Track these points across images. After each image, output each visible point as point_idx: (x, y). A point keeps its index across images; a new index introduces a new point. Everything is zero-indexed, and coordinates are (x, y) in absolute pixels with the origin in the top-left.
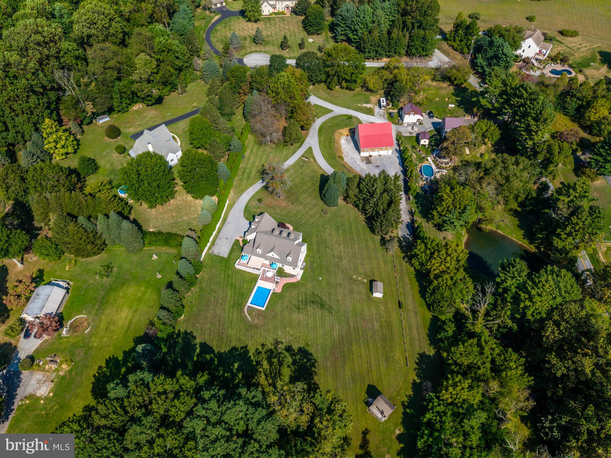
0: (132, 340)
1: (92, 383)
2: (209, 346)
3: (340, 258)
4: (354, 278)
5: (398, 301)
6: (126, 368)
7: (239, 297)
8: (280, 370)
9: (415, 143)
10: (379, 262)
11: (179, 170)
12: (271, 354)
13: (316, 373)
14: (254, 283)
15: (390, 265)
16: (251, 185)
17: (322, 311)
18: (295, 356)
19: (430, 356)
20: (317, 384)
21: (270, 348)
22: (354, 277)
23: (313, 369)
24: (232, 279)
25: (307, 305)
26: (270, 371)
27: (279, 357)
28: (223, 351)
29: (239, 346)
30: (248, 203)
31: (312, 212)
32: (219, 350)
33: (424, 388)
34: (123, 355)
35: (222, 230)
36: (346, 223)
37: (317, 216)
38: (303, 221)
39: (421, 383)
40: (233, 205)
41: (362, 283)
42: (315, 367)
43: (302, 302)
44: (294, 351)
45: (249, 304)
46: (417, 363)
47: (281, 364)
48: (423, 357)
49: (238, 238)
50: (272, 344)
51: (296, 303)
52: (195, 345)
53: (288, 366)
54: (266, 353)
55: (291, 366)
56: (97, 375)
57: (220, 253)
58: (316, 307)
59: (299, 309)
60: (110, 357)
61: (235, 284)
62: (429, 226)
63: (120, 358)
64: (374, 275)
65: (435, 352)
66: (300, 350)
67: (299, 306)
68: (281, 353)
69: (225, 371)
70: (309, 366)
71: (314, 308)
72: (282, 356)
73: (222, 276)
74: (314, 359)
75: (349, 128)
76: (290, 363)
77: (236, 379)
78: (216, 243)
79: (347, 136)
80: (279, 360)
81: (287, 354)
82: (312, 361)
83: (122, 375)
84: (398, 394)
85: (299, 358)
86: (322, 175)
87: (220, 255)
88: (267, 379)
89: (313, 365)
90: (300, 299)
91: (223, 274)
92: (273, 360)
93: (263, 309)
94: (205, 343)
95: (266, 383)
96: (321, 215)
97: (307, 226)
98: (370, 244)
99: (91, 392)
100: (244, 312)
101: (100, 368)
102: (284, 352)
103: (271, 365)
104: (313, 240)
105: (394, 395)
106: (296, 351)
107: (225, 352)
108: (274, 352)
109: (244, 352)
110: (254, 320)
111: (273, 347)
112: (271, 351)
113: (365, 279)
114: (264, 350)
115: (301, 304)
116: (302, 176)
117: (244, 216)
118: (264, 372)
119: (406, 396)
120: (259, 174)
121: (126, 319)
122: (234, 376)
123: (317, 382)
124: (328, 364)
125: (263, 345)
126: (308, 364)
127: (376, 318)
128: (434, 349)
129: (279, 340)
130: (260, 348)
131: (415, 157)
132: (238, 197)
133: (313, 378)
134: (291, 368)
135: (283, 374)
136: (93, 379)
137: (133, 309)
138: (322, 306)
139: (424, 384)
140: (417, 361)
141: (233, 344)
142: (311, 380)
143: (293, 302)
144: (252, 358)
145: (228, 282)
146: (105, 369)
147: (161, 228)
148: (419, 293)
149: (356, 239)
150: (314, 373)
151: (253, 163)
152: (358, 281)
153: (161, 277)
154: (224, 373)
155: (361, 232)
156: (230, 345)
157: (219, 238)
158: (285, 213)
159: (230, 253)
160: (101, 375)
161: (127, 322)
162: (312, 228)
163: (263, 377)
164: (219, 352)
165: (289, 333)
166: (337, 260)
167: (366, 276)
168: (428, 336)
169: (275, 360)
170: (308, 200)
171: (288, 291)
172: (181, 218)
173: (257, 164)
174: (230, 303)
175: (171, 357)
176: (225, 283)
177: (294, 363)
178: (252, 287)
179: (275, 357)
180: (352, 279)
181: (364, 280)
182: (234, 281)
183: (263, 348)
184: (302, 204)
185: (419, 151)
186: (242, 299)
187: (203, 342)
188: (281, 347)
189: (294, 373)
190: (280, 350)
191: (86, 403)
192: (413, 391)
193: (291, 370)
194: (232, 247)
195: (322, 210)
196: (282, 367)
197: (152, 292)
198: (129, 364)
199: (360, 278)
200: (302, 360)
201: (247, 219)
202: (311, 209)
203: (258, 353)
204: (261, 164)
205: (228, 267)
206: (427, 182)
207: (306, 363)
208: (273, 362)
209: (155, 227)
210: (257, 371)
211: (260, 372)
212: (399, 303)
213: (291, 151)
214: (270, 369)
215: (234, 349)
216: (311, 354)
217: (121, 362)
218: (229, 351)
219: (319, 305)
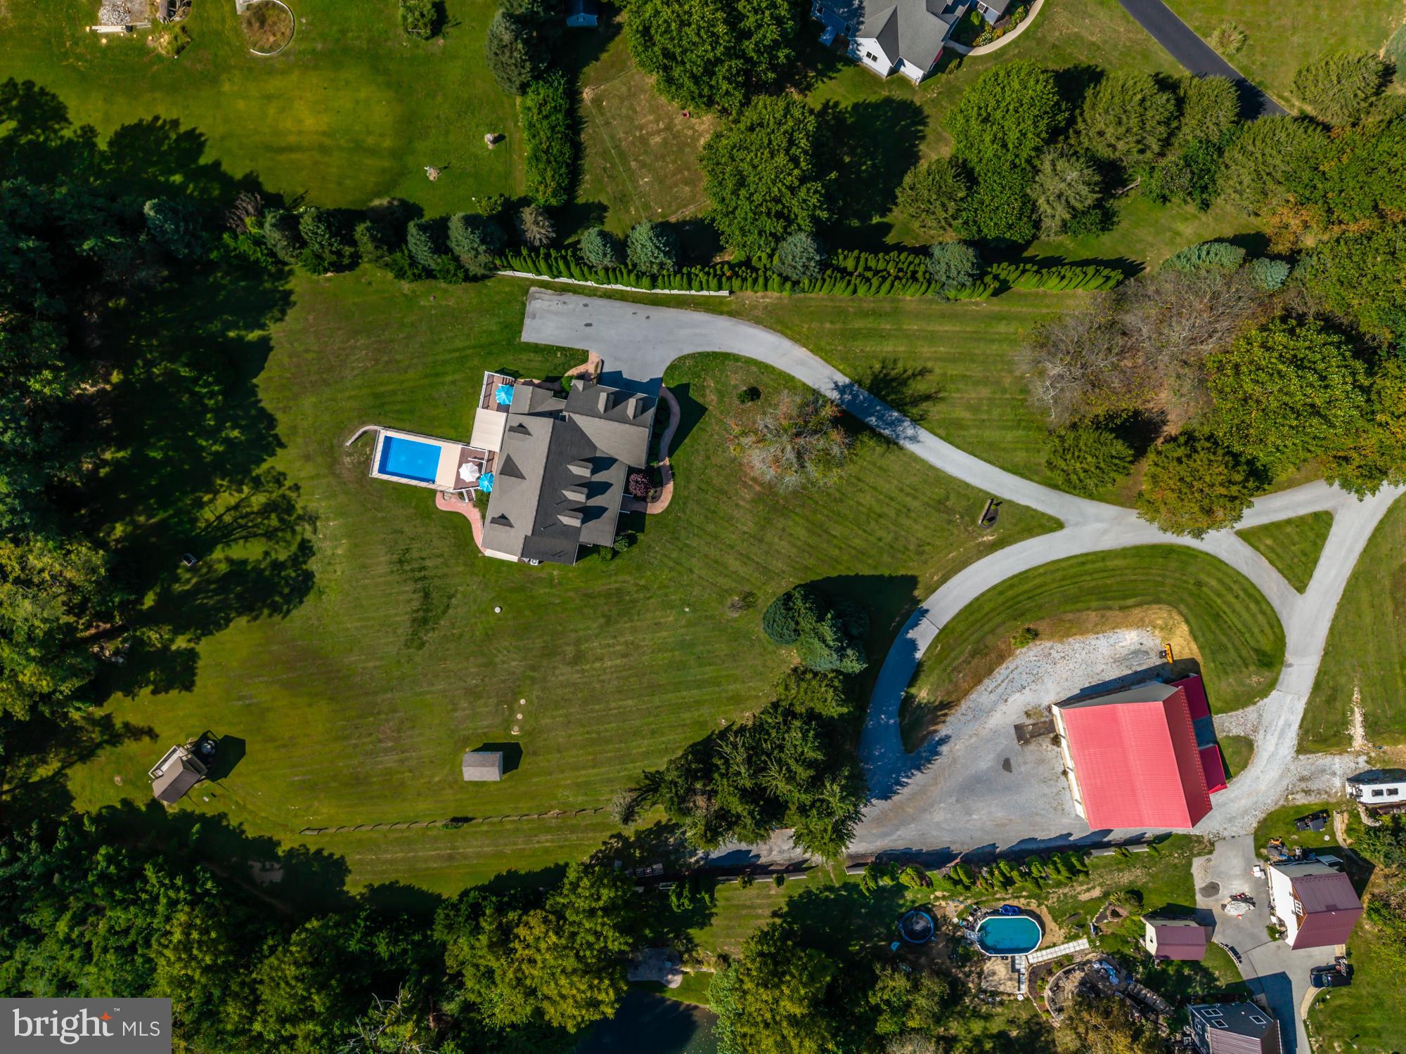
0: (248, 171)
1: (141, 121)
2: (265, 359)
3: (578, 658)
4: (517, 700)
5: (470, 815)
6: (182, 183)
7: (403, 402)
8: (255, 535)
9: (1156, 901)
10: (584, 768)
11: (836, 104)
12: (283, 507)
13: (256, 618)
14: (453, 433)
15: (580, 799)
16: (817, 350)
17: (408, 624)
18: (293, 566)
19: (343, 884)
20: (227, 626)
21: (297, 506)
22: (523, 702)
23: (266, 612)
24: (454, 372)
25: (416, 581)
26: (248, 515)
27: (283, 530)
28: (261, 395)
29: (280, 430)
30: (736, 358)
31: (734, 564)
32: (262, 386)
33: (268, 865)
34: (210, 162)
35: (618, 304)
36: (709, 672)
37: (721, 581)
38: (694, 543)
39: (276, 858)
40: (721, 313)
41: (508, 723)
42: (270, 616)
43: (420, 570)
44: (305, 562)
45: (384, 433)
46: (319, 852)
47: (270, 535)
48: (338, 868)
49: (594, 358)
50: (304, 508)
51: (415, 554)
52: (262, 327)
53: (267, 554)
54: (284, 496)
55: (268, 560)
56: (160, 122)
57: (534, 317)
58: (416, 604)
59: (401, 562)
60: (201, 135)
61: (443, 384)
62: (759, 917)
63: (203, 161)
64: (535, 753)
65: (353, 898)
66: (309, 576)
67: (409, 562)
68: (294, 532)
69: (216, 411)
70: (273, 602)
71: (410, 601)
72: (288, 536)
73: (458, 343)
74: (288, 611)
75: (1199, 659)
76: (274, 556)
77: (207, 440)
78: (569, 297)
79: (1162, 654)
80: (276, 530)
81: (294, 548)
82: (285, 607)
83: (167, 181)
84: (242, 808)
85: (289, 576)
86: (912, 581)
87: (527, 321)
88: (228, 510)
89: (275, 609)
90: (428, 563)
91: (467, 343)
92: (273, 516)
93: (375, 473)
94: (271, 349)
95: (221, 510)
96: (729, 592)
97: (675, 555)
98: (643, 745)
99: (123, 128)
100: (364, 423)
101: (175, 123)
102: (299, 538)
103: (259, 513)
104: (628, 578)
105: (235, 798)
106: (304, 567)
107: (260, 401)
108: (290, 515)
109: (269, 443)
110: (350, 455)
111: (300, 512)
112: (290, 508)
113: (521, 729)
114: (287, 493)
115: (416, 566)
116: (892, 514)
117: (683, 359)
118: (242, 500)
119: (241, 824)
120: (877, 366)
121: (300, 133)
122: (212, 434)
123: (232, 625)
124: (275, 648)
125: (296, 488)
126: (277, 599)
127: (407, 759)
128: (362, 895)
129: (318, 524)
130: (288, 483)
131: (1084, 897)
132: (758, 322)
133: (239, 614)
134: (265, 559)
135: (248, 545)
136: (150, 118)
137: (327, 142)
138: (423, 620)
139: (277, 866)
140: (326, 853)
141: (279, 416)
142: (236, 610)
143: (416, 545)
144: (265, 466)
145: (445, 362)
146: (174, 136)
147: (599, 121)
148: (509, 871)
149: (656, 700)
150: (254, 614)
151: (932, 338)
152: (512, 712)
153: (431, 178)
154: (211, 411)
155: (686, 716)
156: (279, 409)
157: (587, 300)
158: (717, 481)
159: (536, 348)
160: (160, 134)
161: (292, 139)
162: (671, 569)
163: (233, 501)
164: (257, 386)
165: (336, 547)
166: (570, 651)
167: (530, 733)
168: (391, 883)
169: (274, 521)
170: (783, 547)
171: (444, 527)
172: (643, 165)
173: (926, 350)
174: (381, 384)
175: (222, 278)
176: (441, 357)
177: (277, 566)
178: (438, 431)
179: (281, 520)
180: (516, 696)
181: (516, 728)
182: (449, 378)
183: (290, 488)
184: (763, 528)
185: (1115, 914)
186: (398, 412)
187: (272, 343)
188: (306, 530)
189: (254, 568)
190: (298, 528)
191: (99, 129)
192: (254, 839)
193: (258, 561)
194: (559, 348)
195: (751, 594)
196: (263, 540)
197: (384, 171)
198: (191, 186)
199: (520, 716)
200: (287, 584)
201: (672, 368)
202: (746, 558)
203: (279, 479)
204: (929, 365)
205: (490, 353)
206: (957, 927)
207: (281, 594)
208: (268, 518)
209: (597, 101)
210: (241, 483)
211: (240, 491)
212: (467, 820)
213: (1020, 457)
214: (253, 513)
215: (271, 421)
216: (301, 602)
217: (193, 166)
218: (263, 410)
219: (421, 613)
